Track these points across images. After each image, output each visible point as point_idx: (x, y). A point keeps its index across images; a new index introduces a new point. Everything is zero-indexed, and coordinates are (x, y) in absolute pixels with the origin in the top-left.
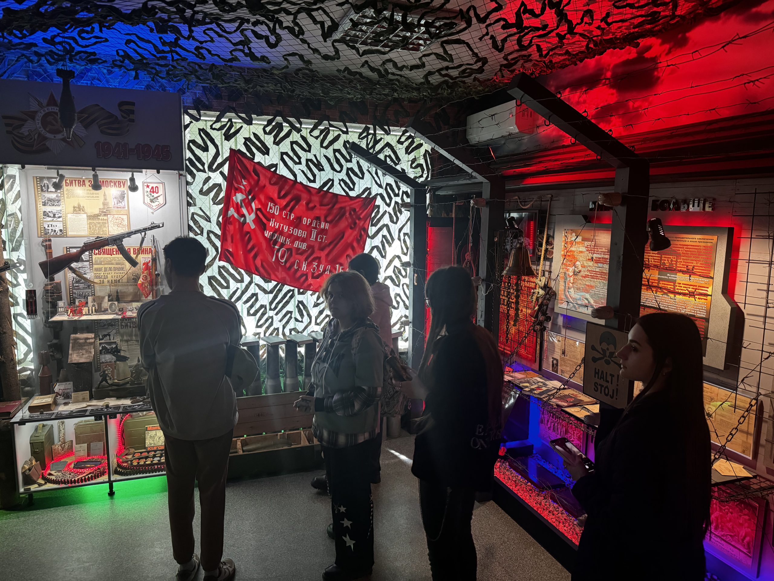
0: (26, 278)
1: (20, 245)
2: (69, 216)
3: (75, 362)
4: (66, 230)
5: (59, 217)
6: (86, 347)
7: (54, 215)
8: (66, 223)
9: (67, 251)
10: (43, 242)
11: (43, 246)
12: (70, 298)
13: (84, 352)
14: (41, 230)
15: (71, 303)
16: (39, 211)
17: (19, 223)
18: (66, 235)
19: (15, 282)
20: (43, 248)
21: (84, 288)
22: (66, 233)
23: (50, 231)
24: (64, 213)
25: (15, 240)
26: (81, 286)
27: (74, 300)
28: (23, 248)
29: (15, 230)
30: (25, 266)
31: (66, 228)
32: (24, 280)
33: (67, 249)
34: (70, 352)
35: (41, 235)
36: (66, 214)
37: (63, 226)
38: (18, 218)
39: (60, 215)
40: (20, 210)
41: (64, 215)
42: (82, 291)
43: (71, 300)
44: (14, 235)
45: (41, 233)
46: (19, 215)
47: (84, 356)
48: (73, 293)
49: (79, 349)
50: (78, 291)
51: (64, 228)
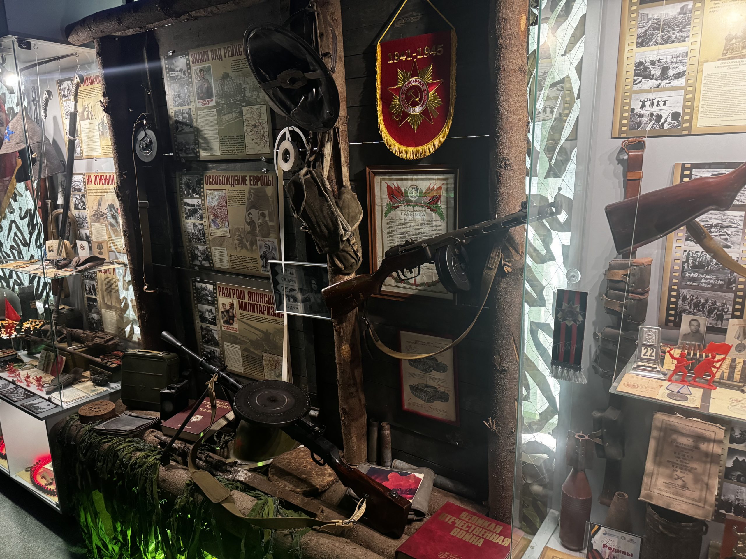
0: (567, 242)
1: (567, 160)
2: (709, 68)
3: (660, 503)
4: (691, 115)
5: (678, 76)
6: (694, 465)
7: (665, 70)
8: (693, 93)
9: (683, 176)
10: (622, 150)
11: (620, 161)
12: (669, 309)
13: (688, 478)
14: (622, 118)
15: (667, 321)
16: (626, 62)
17: (572, 103)
18: (689, 128)
19: (543, 252)
20: (620, 168)
21: (714, 288)
22: (690, 122)
23: (644, 120)
24: (695, 61)
25: (559, 146)
26: (707, 279)
27: (678, 316)
28: (571, 168)
29: (561, 121)
30: (569, 212)
31: (692, 107)
32: (563, 246)
33: (684, 169)
34: (649, 466)
35: (621, 131)
36: (701, 63)
37: (686, 100)
38: (571, 89)
39: (681, 68)
40: (579, 69)
41: (694, 68)
42: (706, 294)
43: (668, 315)
44: (557, 136)
45: (622, 125)
46: (575, 84)
47: (687, 493)
48: (677, 297)
49: (674, 465)
50: (693, 292)
51: (685, 107)
